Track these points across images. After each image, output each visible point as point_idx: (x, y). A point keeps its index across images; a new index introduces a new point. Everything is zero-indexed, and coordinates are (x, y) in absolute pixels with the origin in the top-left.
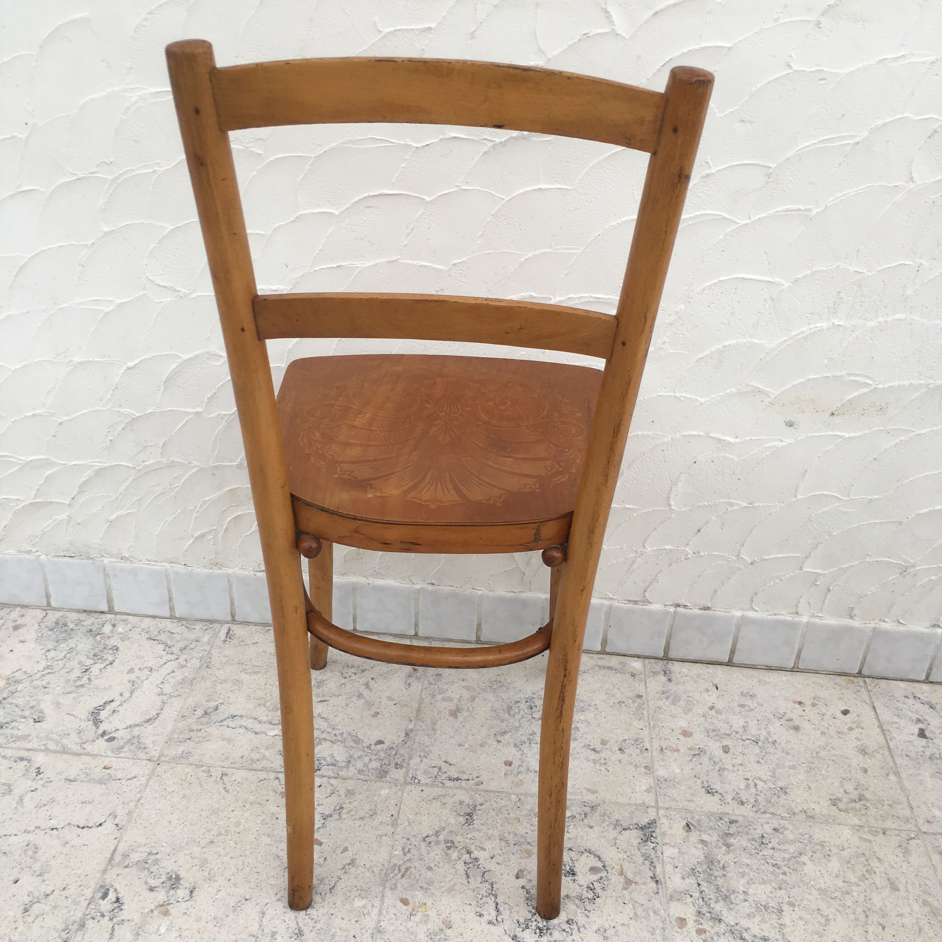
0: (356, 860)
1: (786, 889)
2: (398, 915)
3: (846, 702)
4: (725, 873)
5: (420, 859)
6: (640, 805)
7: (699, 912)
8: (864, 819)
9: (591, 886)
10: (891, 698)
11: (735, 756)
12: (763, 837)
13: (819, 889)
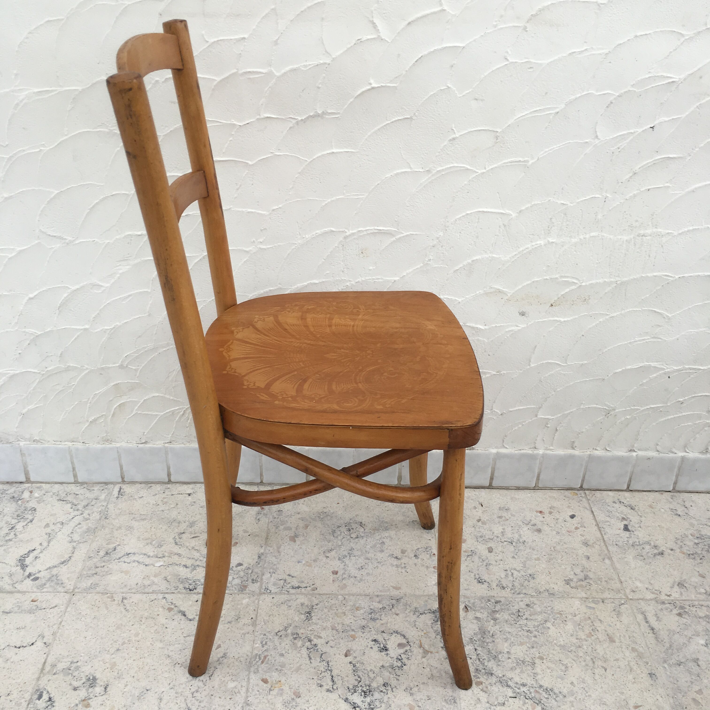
0: (227, 653)
1: (537, 648)
2: (261, 691)
3: (573, 509)
4: (494, 640)
5: (275, 649)
6: (431, 595)
7: (477, 670)
8: (589, 593)
9: (400, 657)
10: (604, 504)
11: (497, 554)
12: (519, 611)
13: (560, 646)
